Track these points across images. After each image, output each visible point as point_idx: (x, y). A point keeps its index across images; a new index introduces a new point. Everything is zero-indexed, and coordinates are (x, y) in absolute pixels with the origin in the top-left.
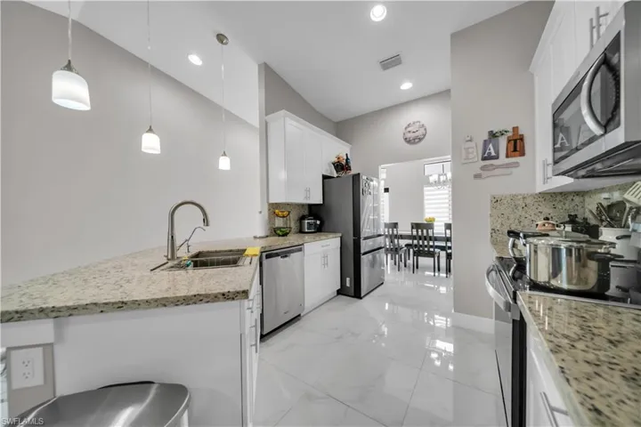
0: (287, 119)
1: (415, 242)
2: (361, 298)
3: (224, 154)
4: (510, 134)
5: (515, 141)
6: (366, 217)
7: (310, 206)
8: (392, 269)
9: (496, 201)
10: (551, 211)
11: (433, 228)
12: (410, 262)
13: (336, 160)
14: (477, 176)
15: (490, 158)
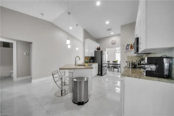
0: (89, 40)
1: (114, 65)
2: (102, 76)
3: (77, 47)
4: (131, 45)
5: (132, 46)
6: (104, 60)
7: (92, 57)
8: (108, 71)
9: (128, 57)
10: (137, 59)
11: (117, 62)
12: (112, 70)
13: (97, 48)
14: (125, 52)
15: (127, 49)
